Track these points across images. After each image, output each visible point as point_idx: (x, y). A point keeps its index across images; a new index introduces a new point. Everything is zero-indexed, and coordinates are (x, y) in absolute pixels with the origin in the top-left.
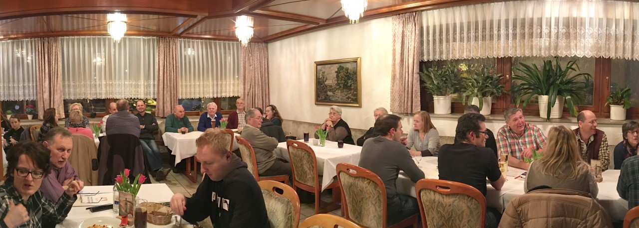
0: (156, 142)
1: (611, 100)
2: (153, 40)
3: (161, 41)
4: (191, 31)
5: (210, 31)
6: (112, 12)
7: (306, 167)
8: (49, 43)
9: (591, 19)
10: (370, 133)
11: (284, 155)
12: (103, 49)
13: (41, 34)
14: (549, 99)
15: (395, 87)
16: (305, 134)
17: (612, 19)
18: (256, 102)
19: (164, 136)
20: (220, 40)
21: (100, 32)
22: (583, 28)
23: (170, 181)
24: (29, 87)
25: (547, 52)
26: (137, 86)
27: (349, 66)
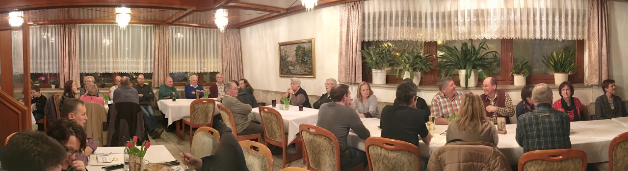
0: (152, 107)
1: (514, 71)
2: (151, 27)
3: (156, 28)
4: (181, 20)
5: (196, 21)
6: (120, 6)
7: (275, 127)
8: (69, 29)
9: (495, 10)
10: (323, 99)
11: (256, 118)
12: (111, 34)
13: (63, 22)
14: (467, 72)
15: (342, 62)
16: (273, 101)
17: (511, 9)
18: (233, 76)
19: (159, 103)
20: (203, 27)
21: (110, 21)
22: (489, 17)
23: (163, 139)
24: (53, 62)
25: (463, 37)
26: (138, 63)
27: (305, 45)
